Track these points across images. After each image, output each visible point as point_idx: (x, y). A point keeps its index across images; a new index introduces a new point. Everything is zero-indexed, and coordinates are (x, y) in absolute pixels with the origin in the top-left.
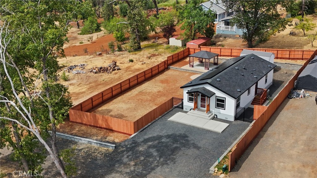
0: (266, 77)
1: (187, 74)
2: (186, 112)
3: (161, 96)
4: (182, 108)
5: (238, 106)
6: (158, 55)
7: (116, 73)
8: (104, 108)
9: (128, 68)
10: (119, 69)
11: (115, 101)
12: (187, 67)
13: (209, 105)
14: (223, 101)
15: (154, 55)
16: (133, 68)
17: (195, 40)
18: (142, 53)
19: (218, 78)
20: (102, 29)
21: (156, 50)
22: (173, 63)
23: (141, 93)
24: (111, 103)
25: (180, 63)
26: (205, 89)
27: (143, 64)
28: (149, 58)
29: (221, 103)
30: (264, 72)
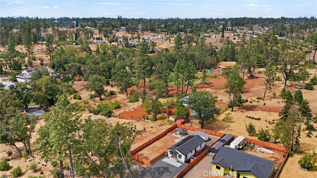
0: (201, 145)
1: (174, 138)
2: (169, 158)
3: (161, 149)
4: (168, 156)
5: (186, 157)
6: (164, 125)
7: (145, 134)
8: (140, 153)
9: (150, 131)
10: (147, 132)
11: (144, 149)
12: (174, 135)
13: (176, 156)
14: (181, 156)
15: (162, 125)
16: (152, 131)
17: (180, 120)
18: (157, 122)
19: (180, 147)
20: (139, 99)
21: (163, 122)
22: (168, 132)
23: (154, 147)
24: (143, 150)
25: (172, 132)
26: (175, 151)
27: (156, 130)
28: (160, 126)
29: (180, 156)
30: (200, 144)
